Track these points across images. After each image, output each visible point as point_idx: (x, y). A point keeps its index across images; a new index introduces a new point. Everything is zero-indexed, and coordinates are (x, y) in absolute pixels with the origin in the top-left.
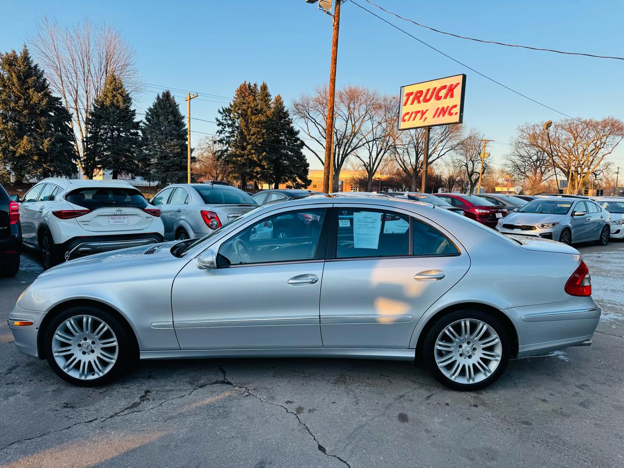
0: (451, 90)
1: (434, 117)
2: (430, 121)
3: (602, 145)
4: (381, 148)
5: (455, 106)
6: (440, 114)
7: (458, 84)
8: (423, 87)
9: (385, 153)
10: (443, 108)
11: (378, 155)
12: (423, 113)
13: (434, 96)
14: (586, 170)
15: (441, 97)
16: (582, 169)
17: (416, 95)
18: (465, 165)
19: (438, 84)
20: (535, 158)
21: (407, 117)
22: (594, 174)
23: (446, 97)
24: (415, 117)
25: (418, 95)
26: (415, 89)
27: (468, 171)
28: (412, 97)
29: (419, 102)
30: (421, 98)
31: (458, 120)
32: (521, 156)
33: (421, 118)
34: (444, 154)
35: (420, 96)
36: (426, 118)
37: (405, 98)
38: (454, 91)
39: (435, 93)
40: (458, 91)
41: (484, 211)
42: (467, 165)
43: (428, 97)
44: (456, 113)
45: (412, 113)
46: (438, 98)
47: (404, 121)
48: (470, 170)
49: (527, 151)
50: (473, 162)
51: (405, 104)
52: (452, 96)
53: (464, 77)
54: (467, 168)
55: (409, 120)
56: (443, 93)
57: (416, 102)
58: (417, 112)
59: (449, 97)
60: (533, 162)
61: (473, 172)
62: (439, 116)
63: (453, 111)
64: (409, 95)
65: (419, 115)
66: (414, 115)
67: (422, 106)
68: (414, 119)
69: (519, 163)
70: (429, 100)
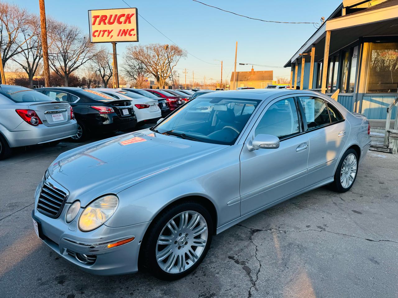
0: (128, 18)
1: (118, 35)
2: (115, 39)
3: (171, 61)
4: (37, 55)
5: (133, 30)
6: (122, 34)
7: (133, 14)
8: (108, 13)
9: (40, 59)
10: (124, 30)
11: (35, 60)
12: (109, 32)
13: (116, 21)
14: (165, 75)
15: (122, 22)
16: (164, 74)
17: (102, 18)
18: (99, 70)
19: (119, 13)
20: (138, 67)
21: (96, 34)
22: (169, 77)
23: (125, 23)
24: (104, 34)
25: (104, 18)
26: (101, 13)
27: (101, 75)
28: (98, 20)
29: (105, 24)
30: (106, 21)
31: (136, 40)
32: (129, 65)
33: (108, 36)
34: (85, 62)
35: (106, 19)
36: (112, 36)
37: (93, 20)
38: (131, 18)
39: (117, 19)
40: (133, 19)
41: (173, 100)
42: (100, 70)
43: (112, 21)
44: (134, 35)
45: (101, 31)
46: (120, 23)
47: (95, 36)
48: (103, 74)
49: (133, 62)
50: (103, 68)
51: (94, 24)
52: (130, 22)
53: (137, 10)
54: (100, 72)
55: (98, 36)
56: (123, 19)
57: (102, 23)
58: (104, 31)
59: (127, 22)
60: (137, 70)
61: (104, 75)
62: (122, 35)
63: (132, 33)
64: (96, 17)
65: (106, 33)
66: (102, 33)
67: (108, 27)
68: (103, 36)
69: (129, 69)
70: (113, 23)
